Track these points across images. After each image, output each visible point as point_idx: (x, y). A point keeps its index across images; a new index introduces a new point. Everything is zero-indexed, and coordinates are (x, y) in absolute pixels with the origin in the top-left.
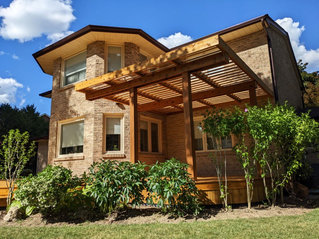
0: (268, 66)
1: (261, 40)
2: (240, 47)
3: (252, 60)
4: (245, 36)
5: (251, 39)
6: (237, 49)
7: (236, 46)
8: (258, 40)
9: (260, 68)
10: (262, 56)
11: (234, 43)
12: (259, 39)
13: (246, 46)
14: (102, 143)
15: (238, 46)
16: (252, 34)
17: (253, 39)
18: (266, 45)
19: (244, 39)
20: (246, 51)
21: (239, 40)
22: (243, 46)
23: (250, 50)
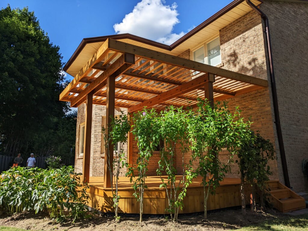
0: (262, 50)
1: (255, 20)
2: (235, 32)
3: (247, 45)
4: (240, 18)
5: (245, 21)
6: (233, 35)
7: (232, 31)
8: (252, 20)
9: (255, 53)
10: (256, 38)
11: (230, 28)
12: (253, 18)
13: (241, 29)
14: (100, 144)
15: (233, 31)
16: (247, 14)
17: (248, 20)
18: (260, 25)
19: (239, 22)
20: (241, 36)
21: (234, 24)
22: (238, 30)
23: (244, 34)
